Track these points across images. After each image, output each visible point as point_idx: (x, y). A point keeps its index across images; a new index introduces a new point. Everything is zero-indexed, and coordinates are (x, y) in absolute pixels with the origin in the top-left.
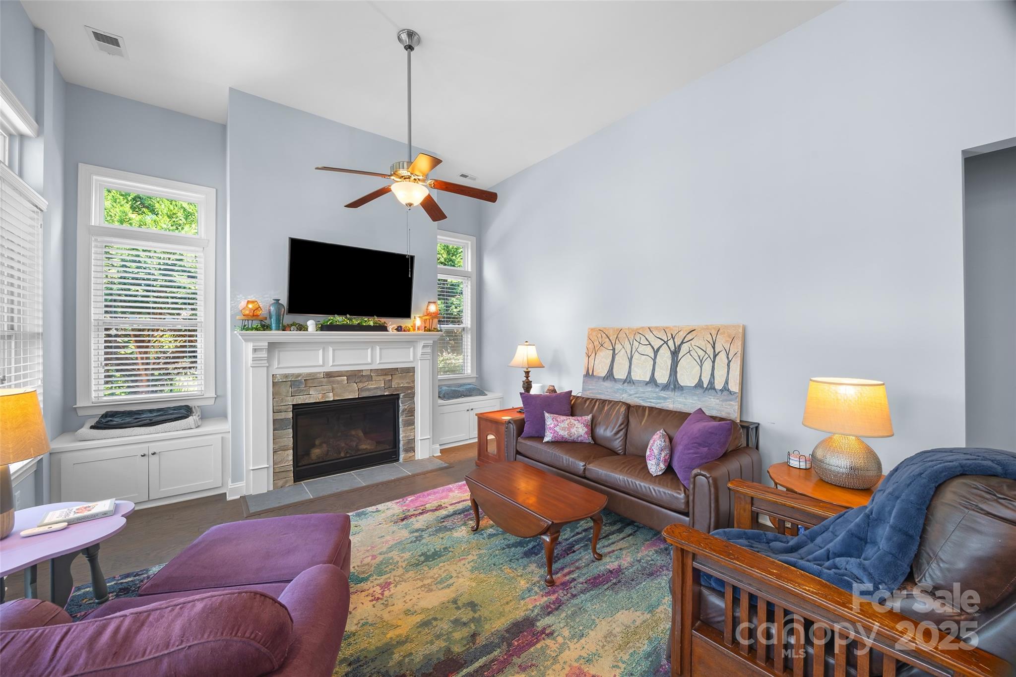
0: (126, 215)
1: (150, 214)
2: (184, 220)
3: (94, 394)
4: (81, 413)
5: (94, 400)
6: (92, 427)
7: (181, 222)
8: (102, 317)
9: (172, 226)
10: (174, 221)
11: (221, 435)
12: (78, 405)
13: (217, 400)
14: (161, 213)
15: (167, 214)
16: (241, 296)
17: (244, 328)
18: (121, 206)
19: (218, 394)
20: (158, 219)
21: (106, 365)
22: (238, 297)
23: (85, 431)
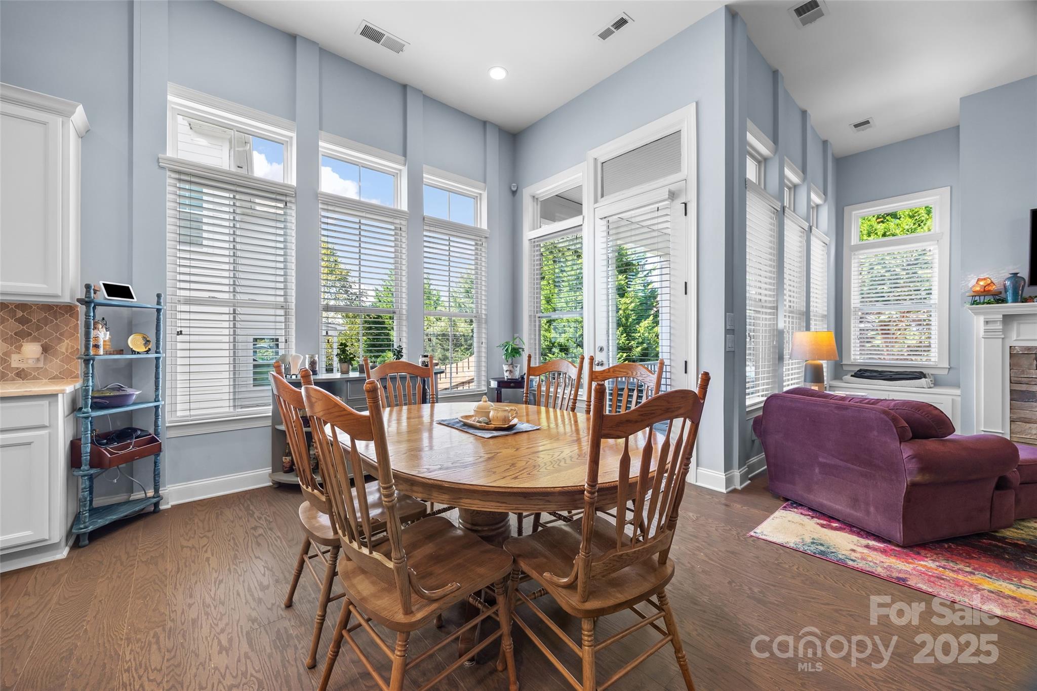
0: (873, 227)
1: (893, 220)
2: (926, 216)
3: (852, 357)
4: (845, 368)
5: (852, 360)
6: (852, 376)
7: (923, 218)
8: (858, 305)
9: (914, 224)
10: (916, 219)
11: (951, 397)
12: (844, 363)
13: (950, 371)
14: (903, 216)
15: (909, 215)
16: (972, 275)
17: (974, 303)
18: (869, 221)
19: (952, 366)
20: (900, 222)
21: (861, 338)
22: (969, 276)
23: (848, 377)
